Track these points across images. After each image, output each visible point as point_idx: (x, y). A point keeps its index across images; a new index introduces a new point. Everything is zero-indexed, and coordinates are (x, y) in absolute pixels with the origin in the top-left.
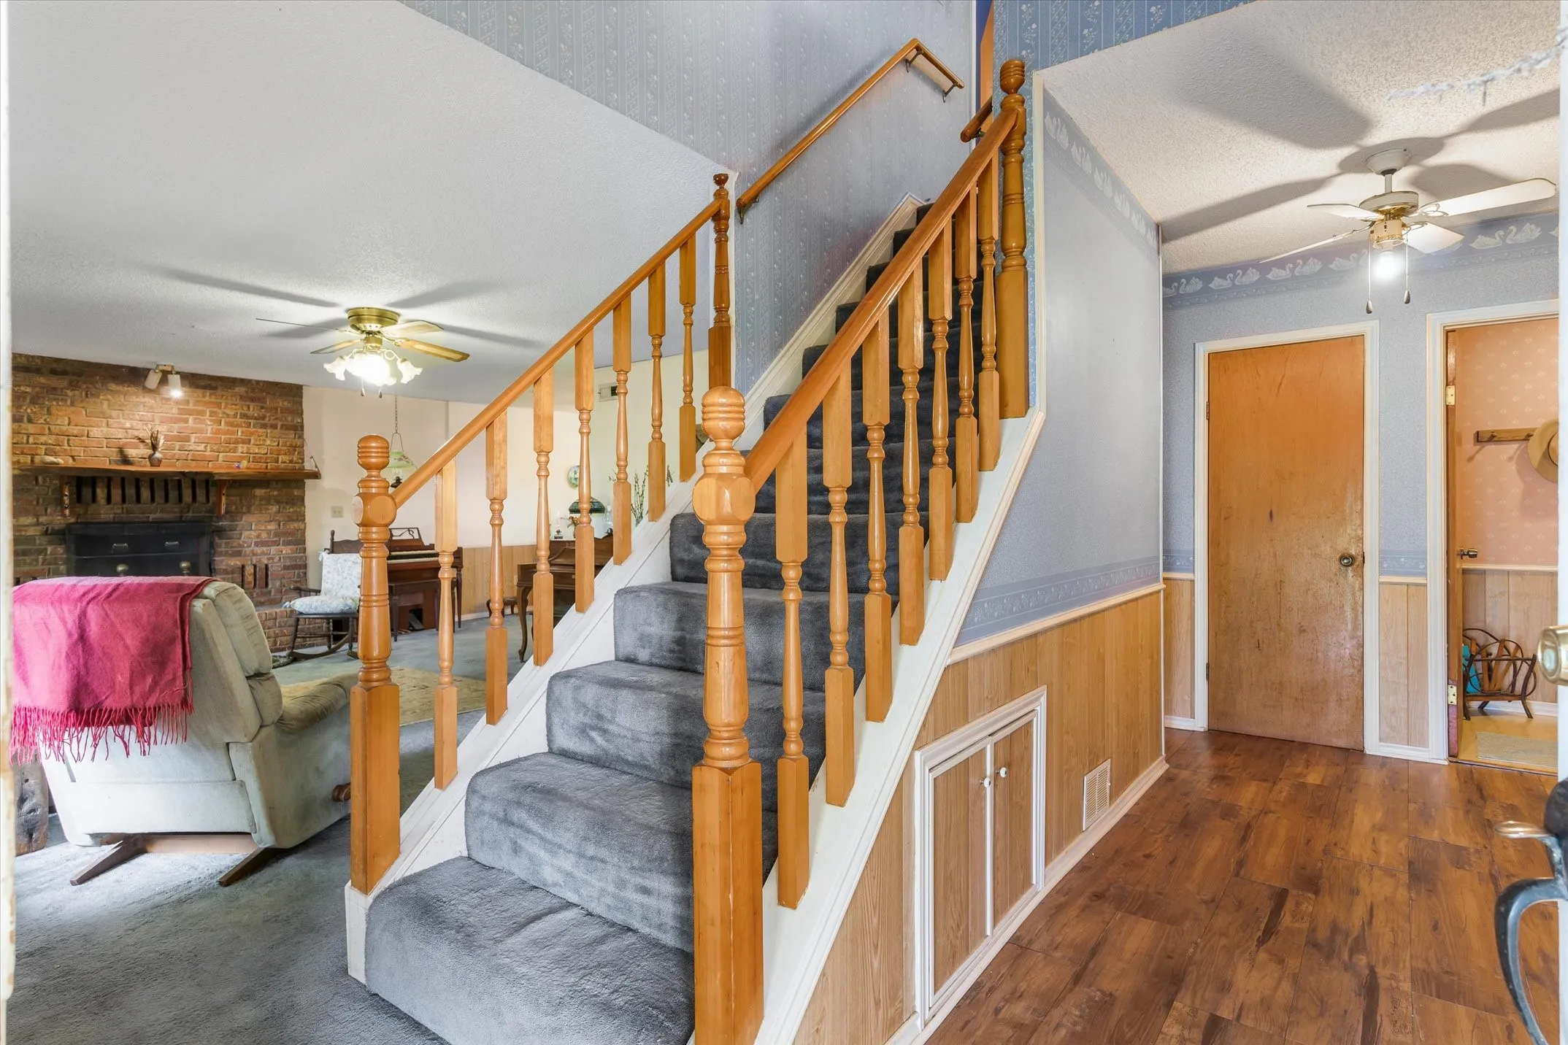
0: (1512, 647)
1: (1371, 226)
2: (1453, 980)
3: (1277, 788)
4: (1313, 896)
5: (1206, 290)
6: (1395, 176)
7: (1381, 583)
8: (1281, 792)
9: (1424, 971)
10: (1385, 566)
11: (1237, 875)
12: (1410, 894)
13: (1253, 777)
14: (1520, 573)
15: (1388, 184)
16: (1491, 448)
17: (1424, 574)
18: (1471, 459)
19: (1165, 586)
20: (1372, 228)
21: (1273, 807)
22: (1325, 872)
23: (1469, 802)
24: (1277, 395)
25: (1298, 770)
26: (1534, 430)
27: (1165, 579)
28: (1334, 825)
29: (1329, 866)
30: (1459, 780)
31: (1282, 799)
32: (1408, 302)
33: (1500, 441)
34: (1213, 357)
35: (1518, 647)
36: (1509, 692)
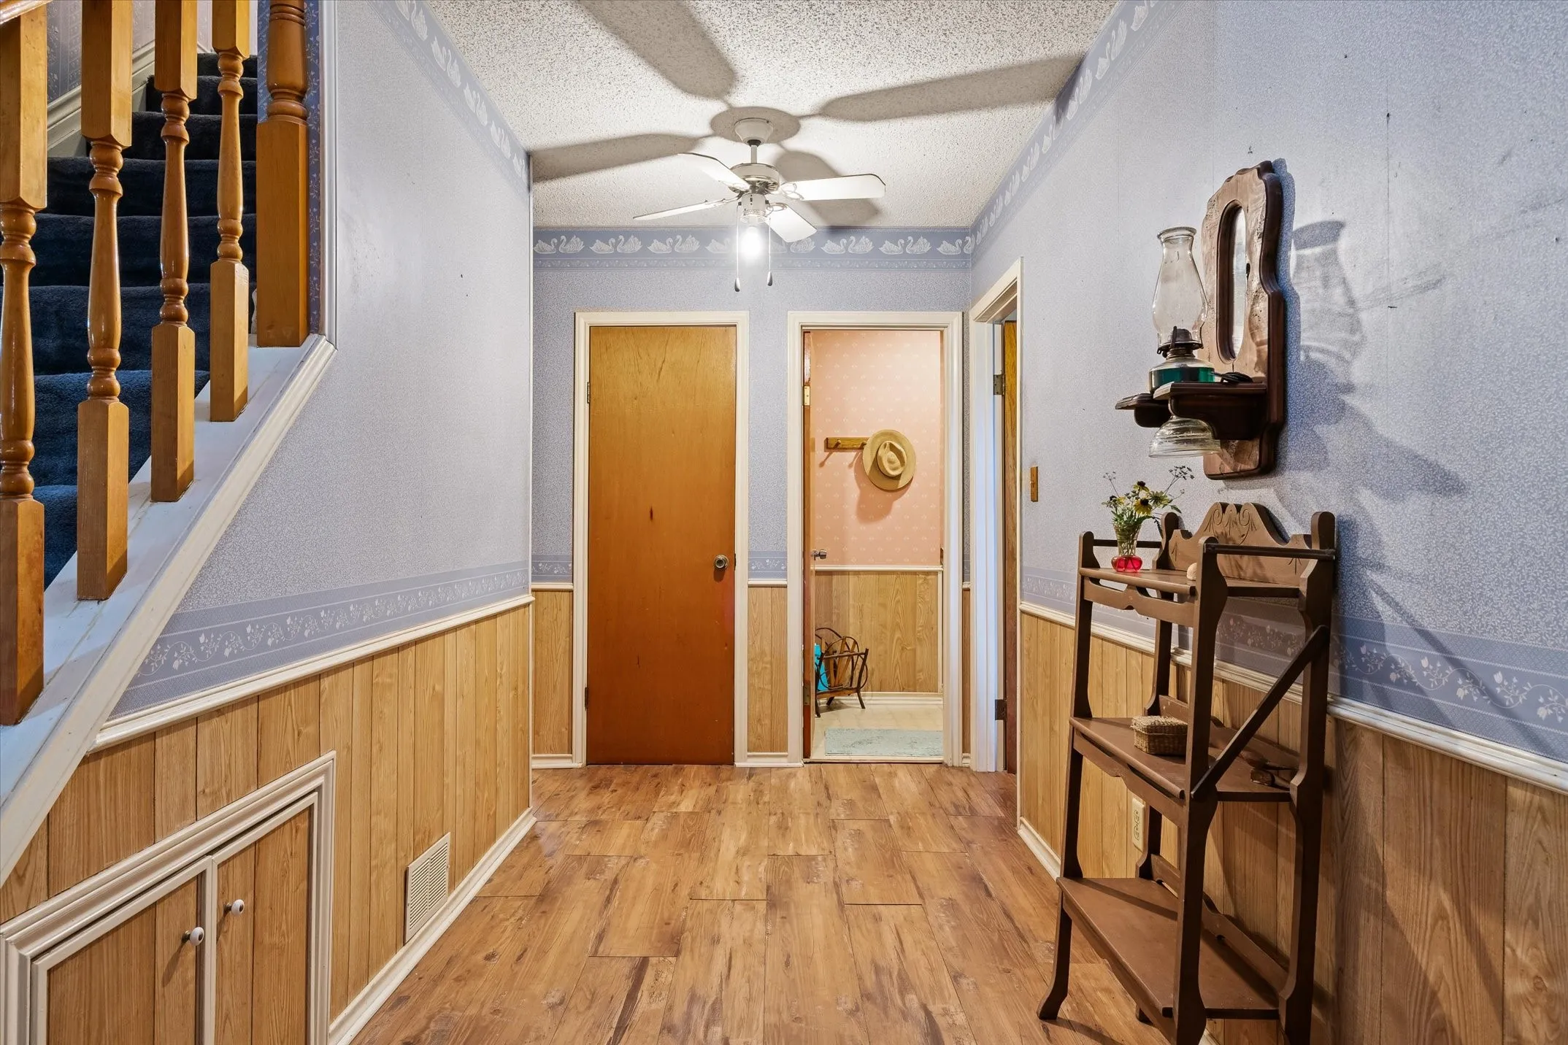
0: (850, 643)
1: (739, 197)
2: (801, 1027)
3: (649, 825)
4: (673, 959)
5: (586, 252)
6: (760, 148)
7: (750, 586)
8: (652, 829)
9: (775, 1026)
10: (753, 568)
11: (595, 954)
12: (766, 926)
13: (627, 816)
14: (857, 573)
15: (754, 155)
16: (836, 454)
17: (785, 575)
18: (822, 464)
19: (533, 599)
20: (740, 200)
21: (643, 850)
22: (689, 924)
23: (819, 804)
24: (657, 381)
25: (672, 798)
26: (867, 439)
27: (533, 591)
28: (702, 860)
29: (693, 914)
30: (811, 782)
31: (653, 839)
32: (770, 284)
33: (844, 449)
34: (595, 330)
35: (855, 643)
36: (848, 686)
